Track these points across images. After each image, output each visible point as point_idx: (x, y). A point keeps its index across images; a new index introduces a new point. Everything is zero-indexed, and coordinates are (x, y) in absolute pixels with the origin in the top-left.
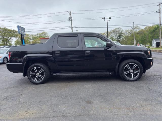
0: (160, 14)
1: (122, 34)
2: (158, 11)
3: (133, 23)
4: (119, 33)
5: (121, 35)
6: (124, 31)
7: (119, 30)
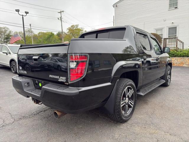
0: (61, 22)
1: (10, 36)
2: (60, 19)
3: (30, 25)
4: (5, 34)
5: (9, 38)
6: (13, 32)
7: (6, 31)
